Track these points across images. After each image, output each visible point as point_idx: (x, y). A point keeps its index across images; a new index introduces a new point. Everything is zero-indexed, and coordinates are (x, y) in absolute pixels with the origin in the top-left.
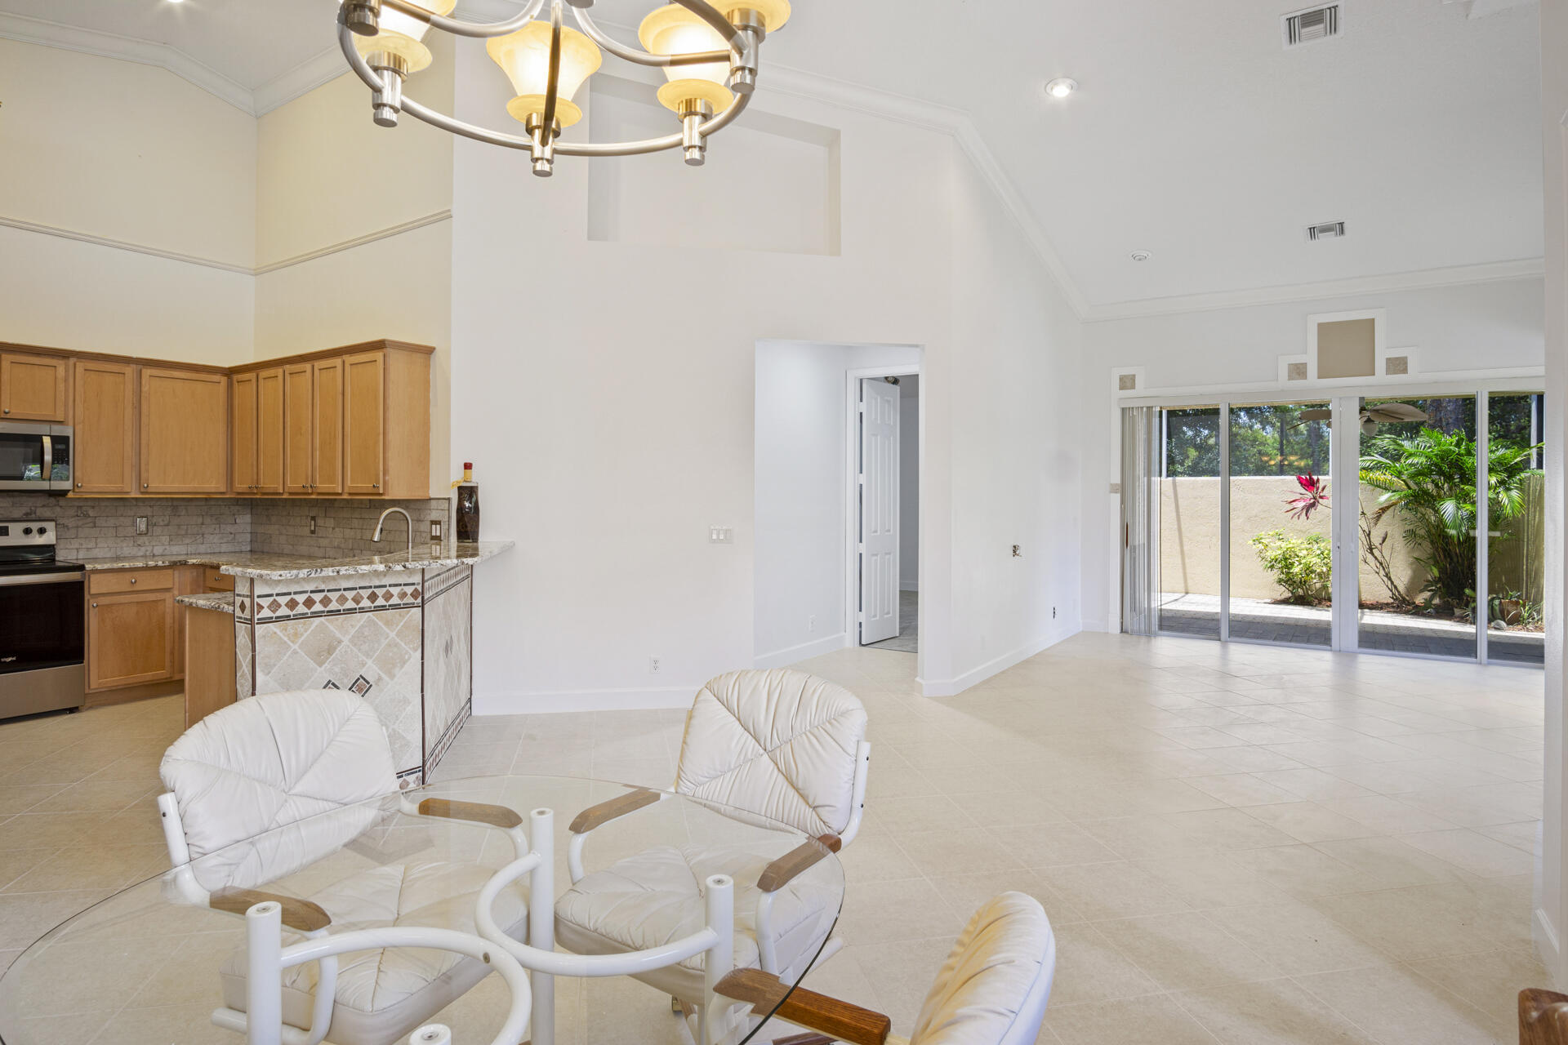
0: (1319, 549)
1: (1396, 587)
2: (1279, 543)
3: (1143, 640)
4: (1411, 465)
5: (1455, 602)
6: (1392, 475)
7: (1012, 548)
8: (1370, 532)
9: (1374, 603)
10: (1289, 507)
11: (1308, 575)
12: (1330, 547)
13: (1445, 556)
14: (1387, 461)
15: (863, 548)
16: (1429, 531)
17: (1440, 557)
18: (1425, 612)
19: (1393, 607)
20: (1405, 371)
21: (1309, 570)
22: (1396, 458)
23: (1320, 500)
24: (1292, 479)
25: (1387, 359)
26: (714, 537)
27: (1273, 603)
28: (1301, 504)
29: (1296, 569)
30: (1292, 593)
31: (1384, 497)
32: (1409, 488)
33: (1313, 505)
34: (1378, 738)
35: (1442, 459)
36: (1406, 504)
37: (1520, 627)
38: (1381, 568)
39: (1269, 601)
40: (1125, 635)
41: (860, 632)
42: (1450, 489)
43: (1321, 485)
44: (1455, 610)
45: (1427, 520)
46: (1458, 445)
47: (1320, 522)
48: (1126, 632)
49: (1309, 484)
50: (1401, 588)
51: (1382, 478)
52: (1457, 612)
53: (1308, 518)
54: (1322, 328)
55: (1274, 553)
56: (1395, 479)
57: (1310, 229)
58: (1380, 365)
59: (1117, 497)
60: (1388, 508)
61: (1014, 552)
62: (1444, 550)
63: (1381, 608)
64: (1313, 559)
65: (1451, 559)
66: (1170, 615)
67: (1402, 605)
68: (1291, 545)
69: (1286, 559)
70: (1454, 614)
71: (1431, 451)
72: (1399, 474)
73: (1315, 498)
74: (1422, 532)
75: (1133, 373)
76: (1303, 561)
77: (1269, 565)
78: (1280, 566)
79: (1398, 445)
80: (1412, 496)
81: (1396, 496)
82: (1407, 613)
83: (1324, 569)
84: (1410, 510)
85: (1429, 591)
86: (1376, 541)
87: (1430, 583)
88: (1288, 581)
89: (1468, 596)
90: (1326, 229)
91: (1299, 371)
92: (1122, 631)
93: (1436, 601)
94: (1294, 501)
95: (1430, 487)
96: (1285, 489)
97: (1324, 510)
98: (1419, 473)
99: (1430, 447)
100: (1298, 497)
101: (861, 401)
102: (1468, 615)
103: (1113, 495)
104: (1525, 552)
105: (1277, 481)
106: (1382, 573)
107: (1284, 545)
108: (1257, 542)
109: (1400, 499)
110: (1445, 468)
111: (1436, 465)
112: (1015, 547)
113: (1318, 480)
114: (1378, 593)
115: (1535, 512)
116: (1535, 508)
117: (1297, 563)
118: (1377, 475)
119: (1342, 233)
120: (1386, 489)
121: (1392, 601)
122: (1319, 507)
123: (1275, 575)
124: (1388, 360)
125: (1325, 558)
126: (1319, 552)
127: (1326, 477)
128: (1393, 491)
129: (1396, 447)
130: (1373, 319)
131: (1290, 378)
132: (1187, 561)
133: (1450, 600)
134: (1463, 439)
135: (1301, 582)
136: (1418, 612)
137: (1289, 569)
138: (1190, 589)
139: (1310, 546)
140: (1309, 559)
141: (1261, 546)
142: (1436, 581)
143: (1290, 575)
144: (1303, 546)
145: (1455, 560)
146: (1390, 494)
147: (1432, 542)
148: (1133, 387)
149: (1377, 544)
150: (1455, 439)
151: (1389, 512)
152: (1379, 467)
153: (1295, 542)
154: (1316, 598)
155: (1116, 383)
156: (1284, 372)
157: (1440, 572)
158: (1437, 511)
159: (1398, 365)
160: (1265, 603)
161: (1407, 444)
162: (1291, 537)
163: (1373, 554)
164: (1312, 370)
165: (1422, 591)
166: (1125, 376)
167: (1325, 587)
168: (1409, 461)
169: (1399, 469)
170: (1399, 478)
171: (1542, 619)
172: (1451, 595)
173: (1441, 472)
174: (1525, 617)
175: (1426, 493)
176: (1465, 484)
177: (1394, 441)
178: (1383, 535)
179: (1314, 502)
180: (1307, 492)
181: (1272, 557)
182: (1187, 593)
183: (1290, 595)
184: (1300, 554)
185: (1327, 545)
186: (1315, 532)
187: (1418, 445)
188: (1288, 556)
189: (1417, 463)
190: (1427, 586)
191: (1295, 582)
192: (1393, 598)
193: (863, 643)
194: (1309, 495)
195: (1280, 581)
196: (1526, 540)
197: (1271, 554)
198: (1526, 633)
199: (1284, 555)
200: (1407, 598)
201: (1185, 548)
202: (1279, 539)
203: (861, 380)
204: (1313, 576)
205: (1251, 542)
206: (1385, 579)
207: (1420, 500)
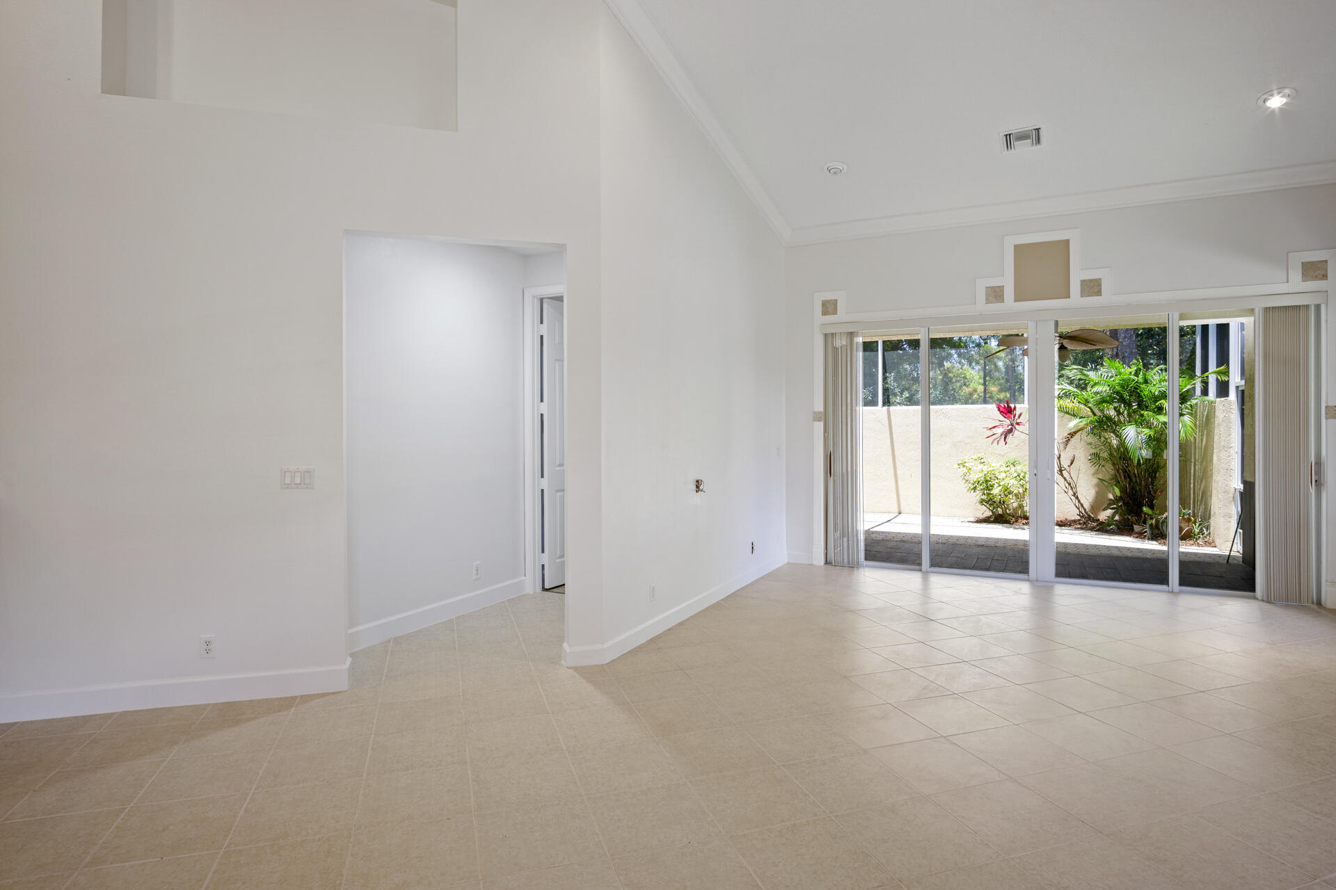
0: (1015, 471)
1: (1082, 505)
2: (981, 466)
3: (846, 571)
4: (1097, 393)
5: (1134, 519)
6: (1079, 402)
7: (695, 483)
8: (1060, 455)
9: (1063, 519)
10: (990, 433)
11: (1006, 496)
12: (1026, 469)
13: (1125, 476)
14: (1075, 390)
15: (544, 484)
16: (1111, 454)
17: (1121, 477)
18: (1108, 528)
19: (1080, 524)
20: (1099, 293)
21: (1007, 491)
22: (1082, 385)
23: (1017, 426)
24: (992, 408)
25: (1081, 281)
26: (288, 481)
27: (976, 522)
28: (1000, 431)
29: (996, 491)
30: (992, 512)
31: (1073, 423)
32: (1095, 415)
33: (1010, 431)
34: (1084, 713)
35: (1122, 387)
36: (1092, 429)
37: (1192, 542)
38: (1070, 488)
39: (972, 519)
40: (829, 566)
41: (543, 575)
42: (1129, 415)
43: (1018, 412)
44: (1135, 526)
45: (1110, 444)
46: (1137, 374)
47: (1016, 446)
48: (830, 563)
49: (1007, 411)
50: (1087, 506)
51: (1070, 405)
52: (1137, 528)
53: (1006, 444)
54: (1018, 248)
55: (977, 476)
56: (1083, 406)
57: (1006, 136)
58: (1075, 287)
59: (819, 426)
60: (1075, 433)
61: (698, 487)
62: (1125, 471)
63: (1070, 525)
64: (1011, 481)
65: (1131, 480)
66: (880, 538)
67: (1087, 522)
68: (992, 469)
69: (987, 481)
70: (1133, 530)
71: (1113, 381)
72: (1086, 402)
73: (1012, 425)
74: (1105, 455)
75: (835, 298)
76: (1002, 483)
77: (972, 487)
78: (982, 487)
79: (1085, 375)
80: (1097, 422)
81: (1084, 421)
82: (1092, 529)
83: (1021, 490)
84: (1095, 434)
85: (1111, 509)
86: (1065, 463)
87: (1111, 502)
88: (989, 502)
89: (1145, 514)
90: (1023, 136)
91: (996, 294)
92: (827, 562)
93: (1117, 518)
94: (994, 427)
95: (1112, 413)
96: (986, 416)
97: (1021, 436)
98: (1103, 401)
99: (1112, 377)
100: (997, 423)
101: (542, 322)
102: (1146, 532)
103: (816, 423)
104: (1192, 472)
105: (980, 409)
106: (1071, 493)
107: (986, 469)
108: (961, 466)
109: (1087, 424)
110: (1126, 395)
111: (1118, 393)
112: (698, 481)
113: (1015, 408)
114: (1067, 511)
115: (1202, 435)
116: (1203, 432)
117: (997, 485)
118: (1067, 403)
119: (1039, 142)
120: (1074, 415)
121: (1079, 518)
122: (1016, 433)
123: (978, 495)
124: (1083, 282)
125: (1021, 479)
126: (1015, 475)
127: (1021, 405)
128: (1081, 418)
129: (1083, 377)
130: (1068, 241)
131: (988, 301)
132: (900, 483)
133: (1130, 517)
134: (1140, 369)
135: (1000, 502)
136: (1102, 528)
137: (990, 490)
138: (903, 510)
139: (1009, 468)
140: (1007, 481)
141: (965, 470)
142: (1117, 500)
143: (991, 496)
144: (1002, 469)
145: (1134, 479)
146: (1078, 420)
147: (1114, 464)
148: (835, 312)
149: (1066, 466)
150: (1134, 368)
151: (1077, 436)
152: (1067, 395)
153: (996, 465)
154: (1013, 517)
155: (818, 309)
156: (981, 295)
157: (1120, 491)
158: (1118, 436)
159: (1092, 287)
160: (969, 522)
161: (1092, 375)
162: (993, 460)
163: (1062, 475)
164: (1009, 293)
165: (1104, 510)
166: (827, 301)
167: (1021, 506)
168: (1095, 389)
169: (1086, 397)
170: (1086, 405)
171: (1210, 533)
172: (1130, 512)
173: (1122, 400)
174: (1196, 533)
175: (1109, 418)
176: (1143, 410)
177: (1081, 371)
178: (1071, 458)
179: (1012, 428)
180: (1006, 420)
181: (975, 480)
182: (900, 513)
183: (991, 513)
184: (999, 477)
185: (1024, 467)
186: (1013, 456)
187: (1102, 375)
188: (988, 479)
189: (1102, 392)
190: (1110, 504)
191: (995, 502)
192: (1079, 515)
193: (547, 586)
194: (1007, 422)
195: (982, 502)
196: (1193, 460)
197: (974, 477)
198: (1197, 548)
199: (985, 478)
200: (1092, 516)
201: (898, 472)
202: (981, 463)
203: (542, 300)
204: (1011, 497)
205: (957, 466)
206: (1073, 498)
207: (1104, 425)
